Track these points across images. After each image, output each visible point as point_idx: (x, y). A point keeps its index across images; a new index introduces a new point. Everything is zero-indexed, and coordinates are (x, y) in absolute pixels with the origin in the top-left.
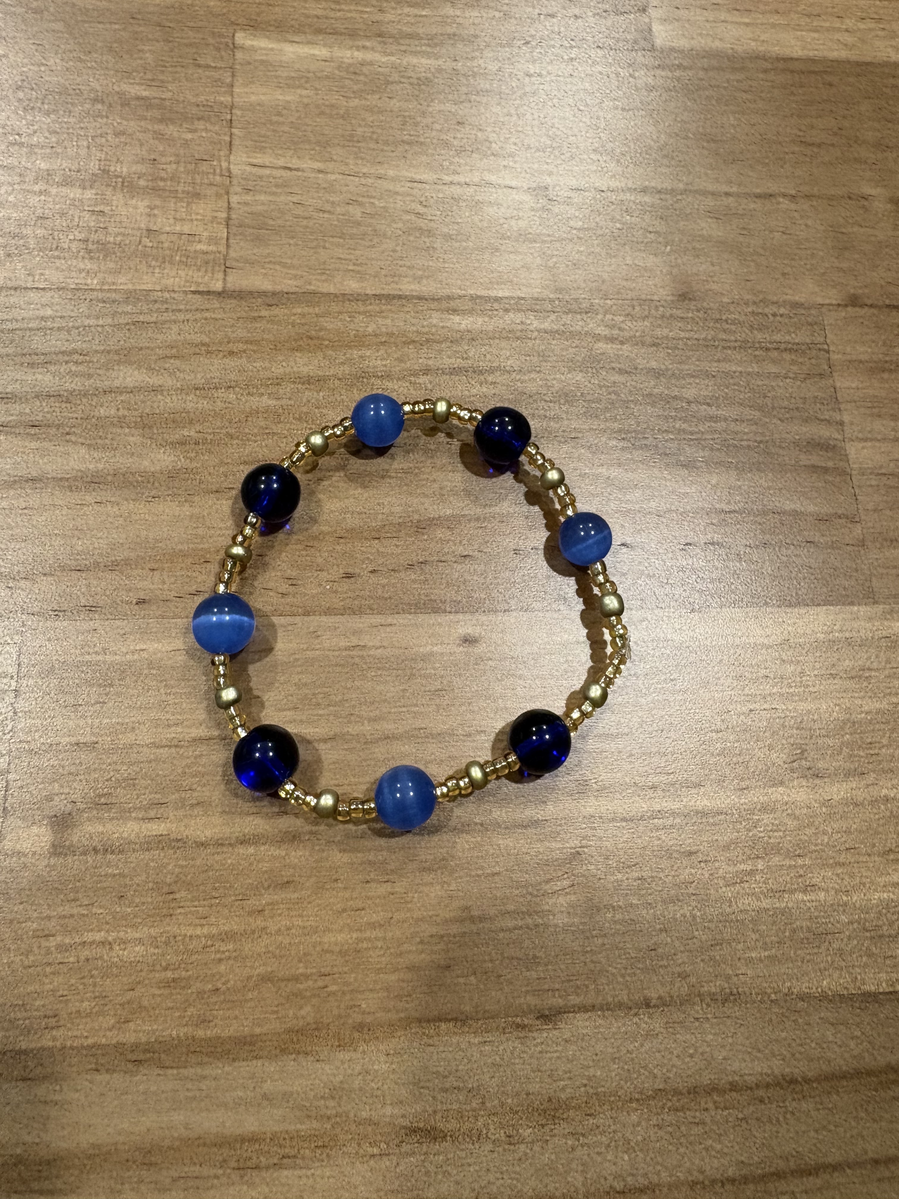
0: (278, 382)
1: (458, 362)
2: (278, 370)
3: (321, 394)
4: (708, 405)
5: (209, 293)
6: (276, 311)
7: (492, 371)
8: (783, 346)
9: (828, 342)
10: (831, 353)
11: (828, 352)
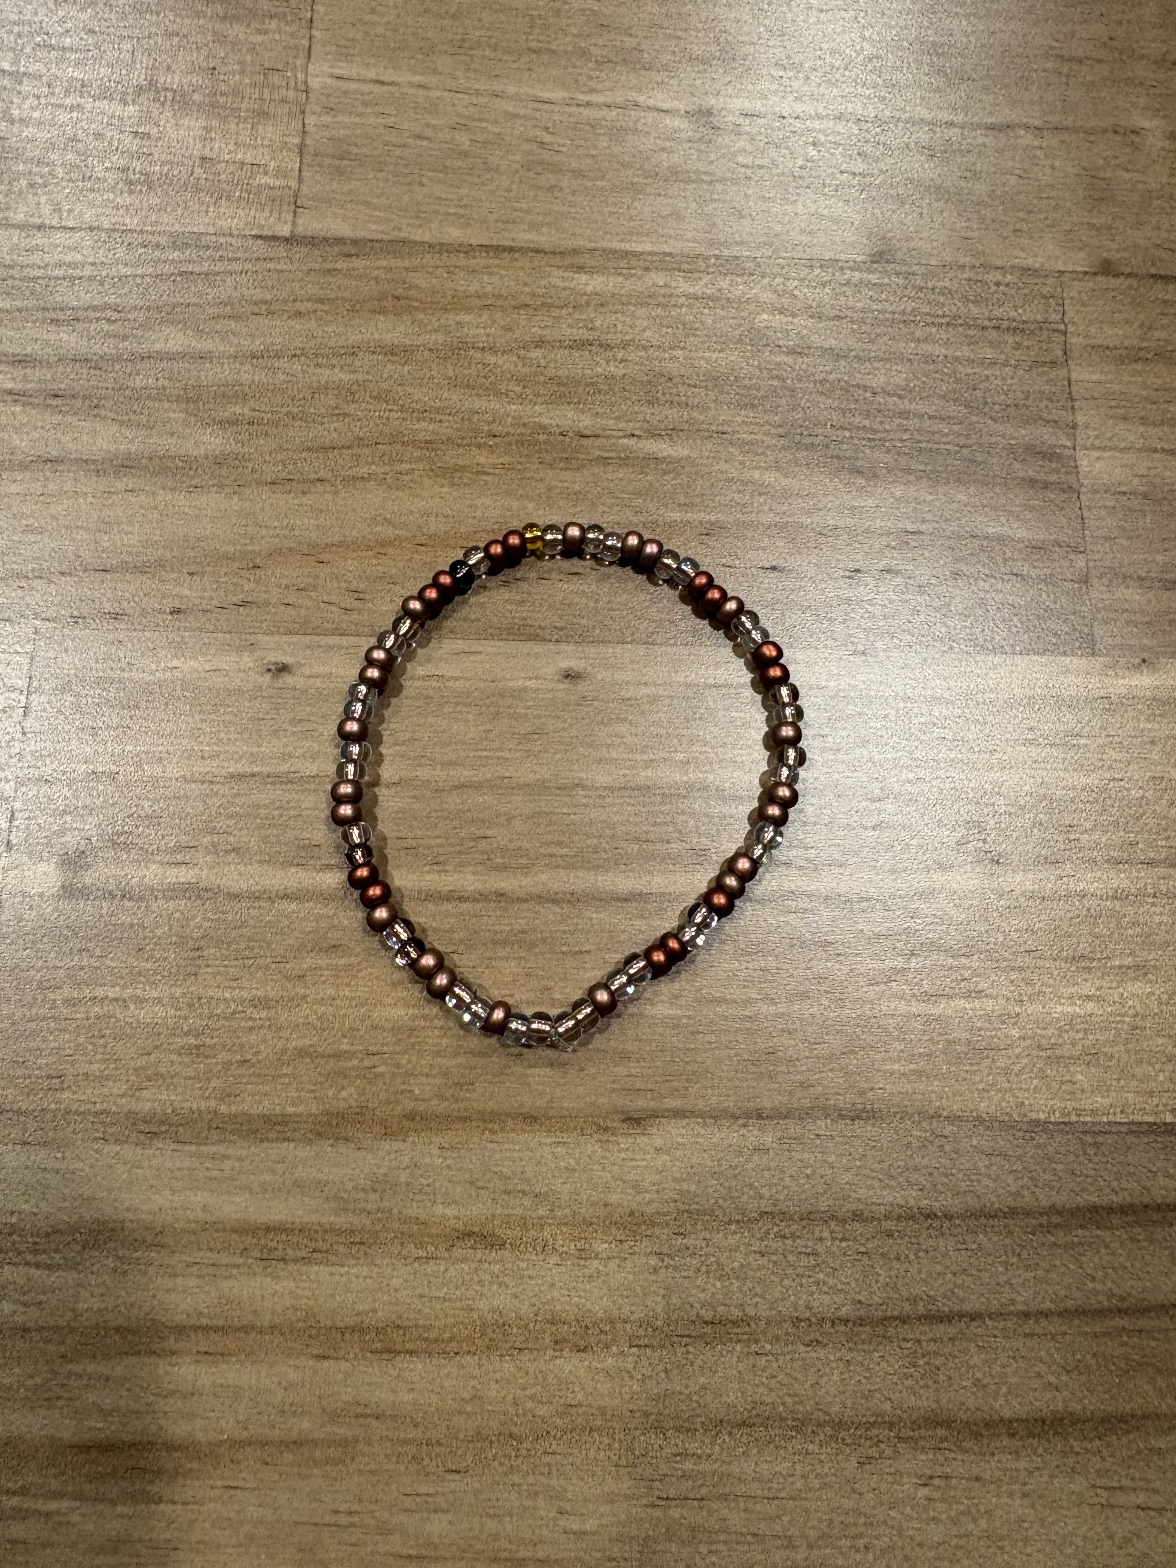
0: (354, 351)
1: (582, 334)
2: (354, 338)
3: (406, 368)
4: (900, 397)
5: (274, 238)
6: (356, 263)
7: (624, 345)
8: (1005, 324)
9: (1067, 320)
10: (1068, 335)
11: (1065, 333)
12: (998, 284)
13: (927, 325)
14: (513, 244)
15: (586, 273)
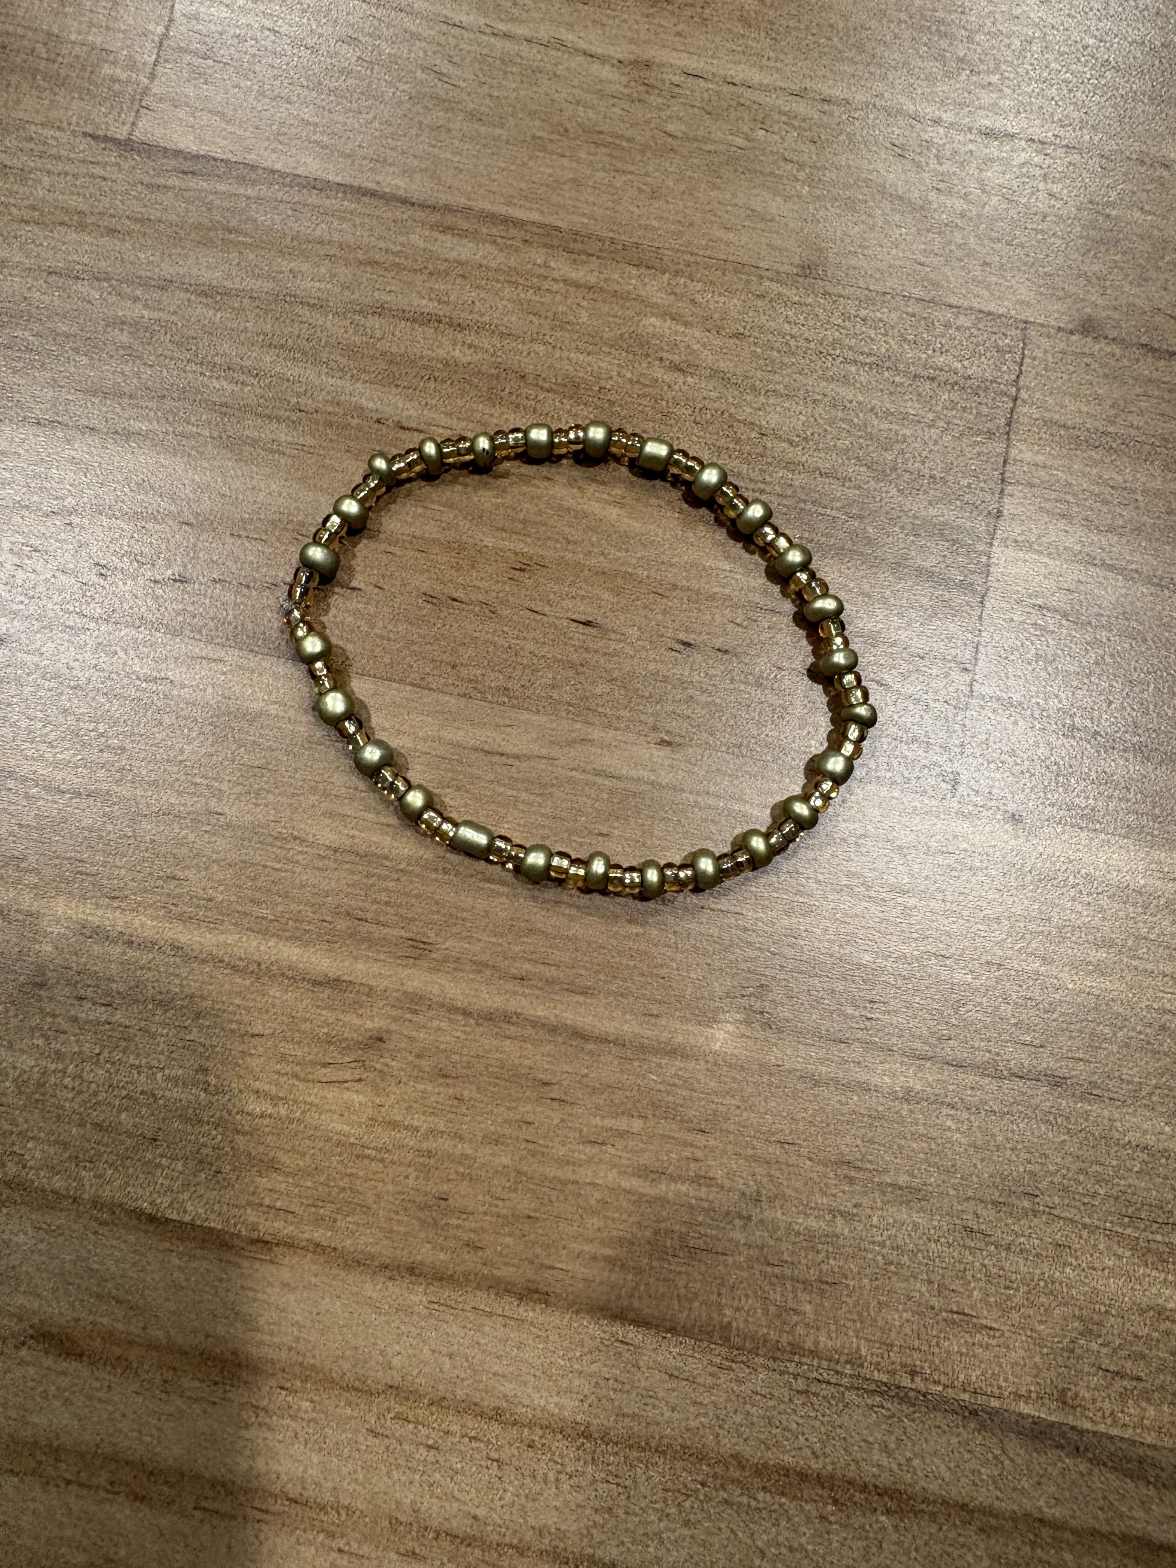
5: (106, 139)
6: (192, 183)
9: (1021, 383)
10: (1019, 402)
11: (1015, 399)
12: (948, 326)
13: (845, 361)
14: (377, 188)
15: (453, 235)
